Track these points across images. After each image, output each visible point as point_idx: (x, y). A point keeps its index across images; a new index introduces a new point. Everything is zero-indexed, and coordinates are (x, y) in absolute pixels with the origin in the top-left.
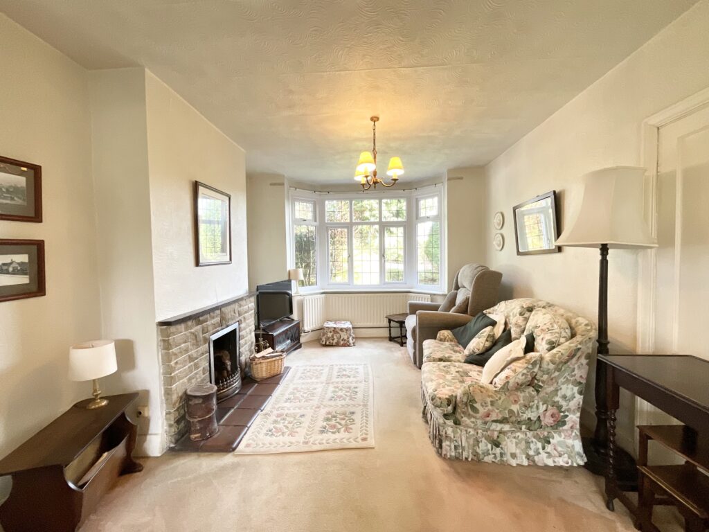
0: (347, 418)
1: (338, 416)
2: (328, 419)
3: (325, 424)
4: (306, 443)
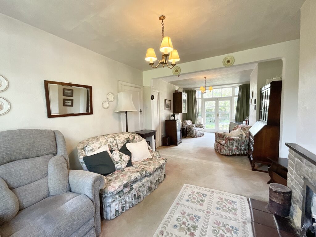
0: (192, 198)
1: (196, 201)
2: (202, 201)
3: (204, 199)
4: (212, 192)
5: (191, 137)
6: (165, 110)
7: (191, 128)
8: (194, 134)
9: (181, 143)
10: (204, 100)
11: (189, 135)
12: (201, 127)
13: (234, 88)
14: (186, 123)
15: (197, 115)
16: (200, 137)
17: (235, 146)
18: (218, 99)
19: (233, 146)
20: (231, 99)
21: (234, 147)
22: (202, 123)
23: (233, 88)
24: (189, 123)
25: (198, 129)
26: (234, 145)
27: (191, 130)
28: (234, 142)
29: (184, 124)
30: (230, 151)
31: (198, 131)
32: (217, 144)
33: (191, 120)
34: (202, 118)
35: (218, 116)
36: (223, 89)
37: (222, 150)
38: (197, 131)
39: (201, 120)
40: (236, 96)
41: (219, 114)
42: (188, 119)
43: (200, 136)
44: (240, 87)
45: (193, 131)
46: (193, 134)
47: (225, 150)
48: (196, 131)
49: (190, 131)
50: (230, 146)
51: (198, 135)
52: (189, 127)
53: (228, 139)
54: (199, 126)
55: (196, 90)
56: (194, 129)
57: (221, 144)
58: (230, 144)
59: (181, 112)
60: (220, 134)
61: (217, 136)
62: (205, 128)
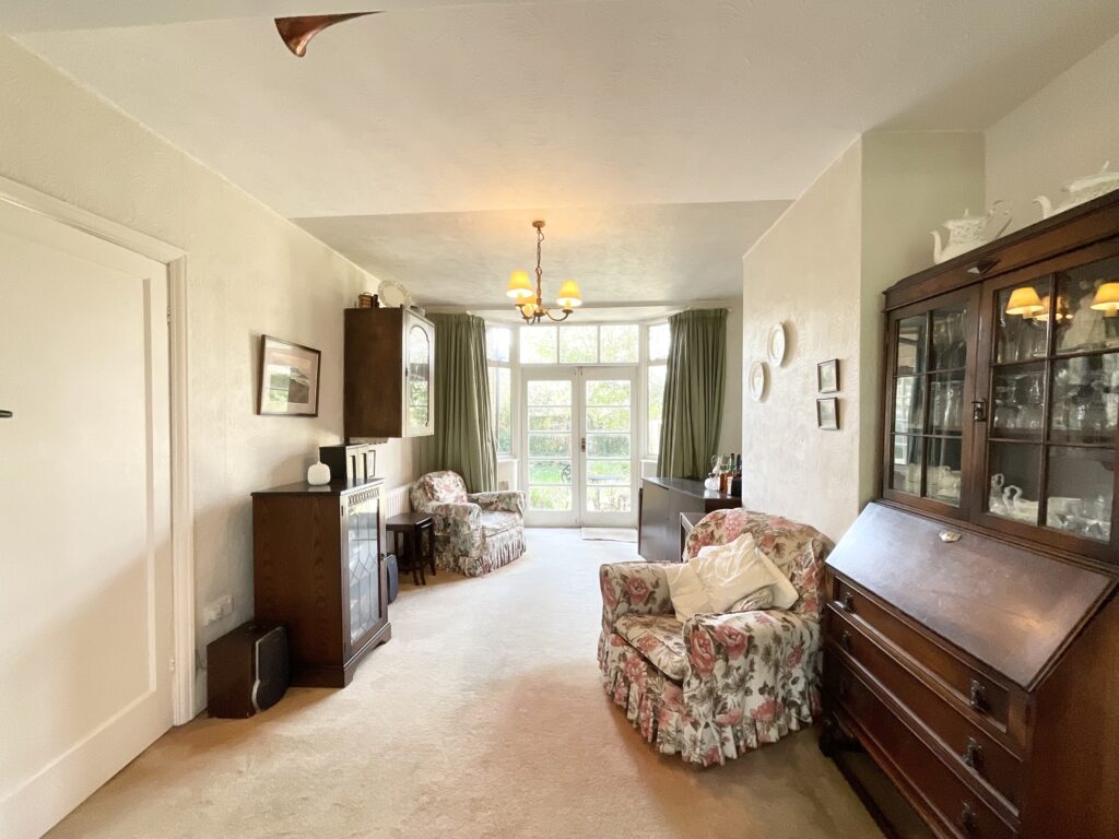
5: (459, 572)
6: (258, 412)
7: (456, 523)
8: (474, 553)
9: (382, 643)
10: (525, 374)
11: (447, 557)
12: (509, 511)
13: (648, 327)
14: (429, 490)
15: (489, 445)
16: (503, 564)
17: (762, 691)
18: (584, 371)
19: (748, 692)
20: (634, 373)
21: (756, 701)
22: (514, 489)
23: (645, 324)
24: (448, 489)
25: (492, 521)
26: (755, 684)
27: (456, 533)
28: (752, 663)
29: (419, 494)
30: (728, 732)
31: (496, 531)
32: (623, 657)
33: (460, 473)
34: (515, 461)
35: (584, 447)
36: (602, 327)
37: (672, 719)
38: (487, 533)
39: (508, 470)
40: (658, 362)
41: (587, 442)
42: (441, 466)
43: (505, 562)
44: (676, 322)
45: (468, 539)
46: (466, 554)
47: (695, 724)
48: (484, 537)
49: (452, 539)
50: (731, 700)
51: (493, 556)
52: (443, 513)
53: (719, 647)
54: (501, 506)
55: (486, 323)
56: (473, 527)
57: (653, 669)
58: (730, 681)
59: (397, 433)
60: (635, 580)
61: (618, 590)
62: (529, 509)
